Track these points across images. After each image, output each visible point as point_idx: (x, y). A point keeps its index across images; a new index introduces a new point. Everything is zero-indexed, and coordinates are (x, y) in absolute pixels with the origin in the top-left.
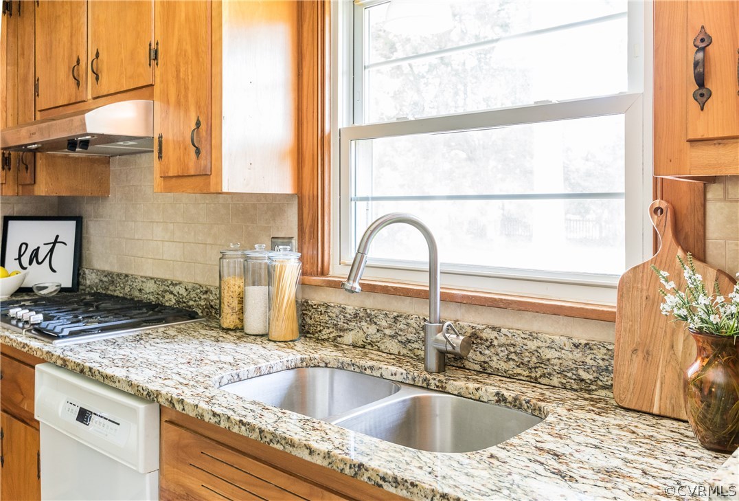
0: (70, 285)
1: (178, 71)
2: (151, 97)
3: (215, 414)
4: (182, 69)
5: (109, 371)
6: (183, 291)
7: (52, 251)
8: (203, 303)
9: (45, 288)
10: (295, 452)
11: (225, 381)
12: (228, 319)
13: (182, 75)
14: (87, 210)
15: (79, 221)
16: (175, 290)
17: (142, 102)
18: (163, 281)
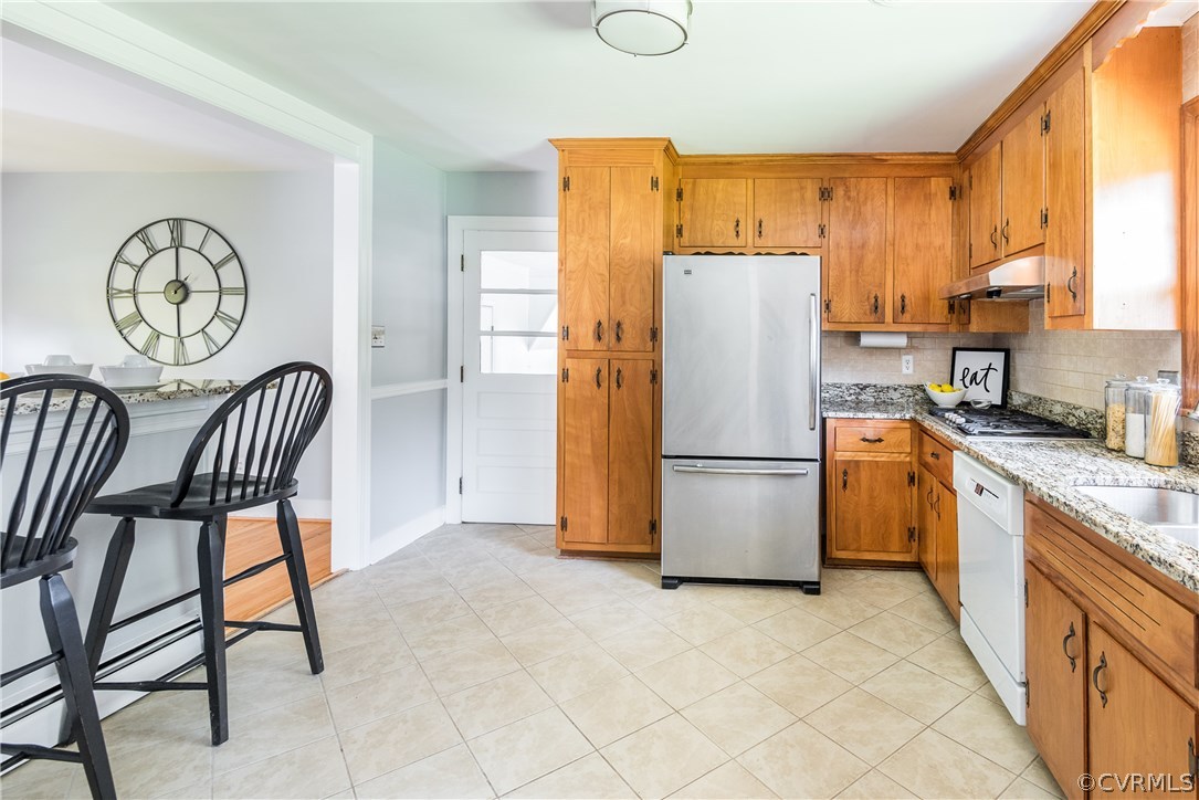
0: (1000, 403)
1: (1061, 231)
2: (1043, 253)
3: (1050, 496)
4: (1064, 229)
5: (992, 459)
6: (1082, 415)
7: (986, 375)
8: (1098, 426)
9: (980, 403)
10: (1097, 530)
11: (1080, 482)
12: (1113, 442)
13: (1063, 234)
14: (1013, 344)
15: (1007, 353)
16: (1077, 413)
17: (1035, 258)
18: (1068, 404)
